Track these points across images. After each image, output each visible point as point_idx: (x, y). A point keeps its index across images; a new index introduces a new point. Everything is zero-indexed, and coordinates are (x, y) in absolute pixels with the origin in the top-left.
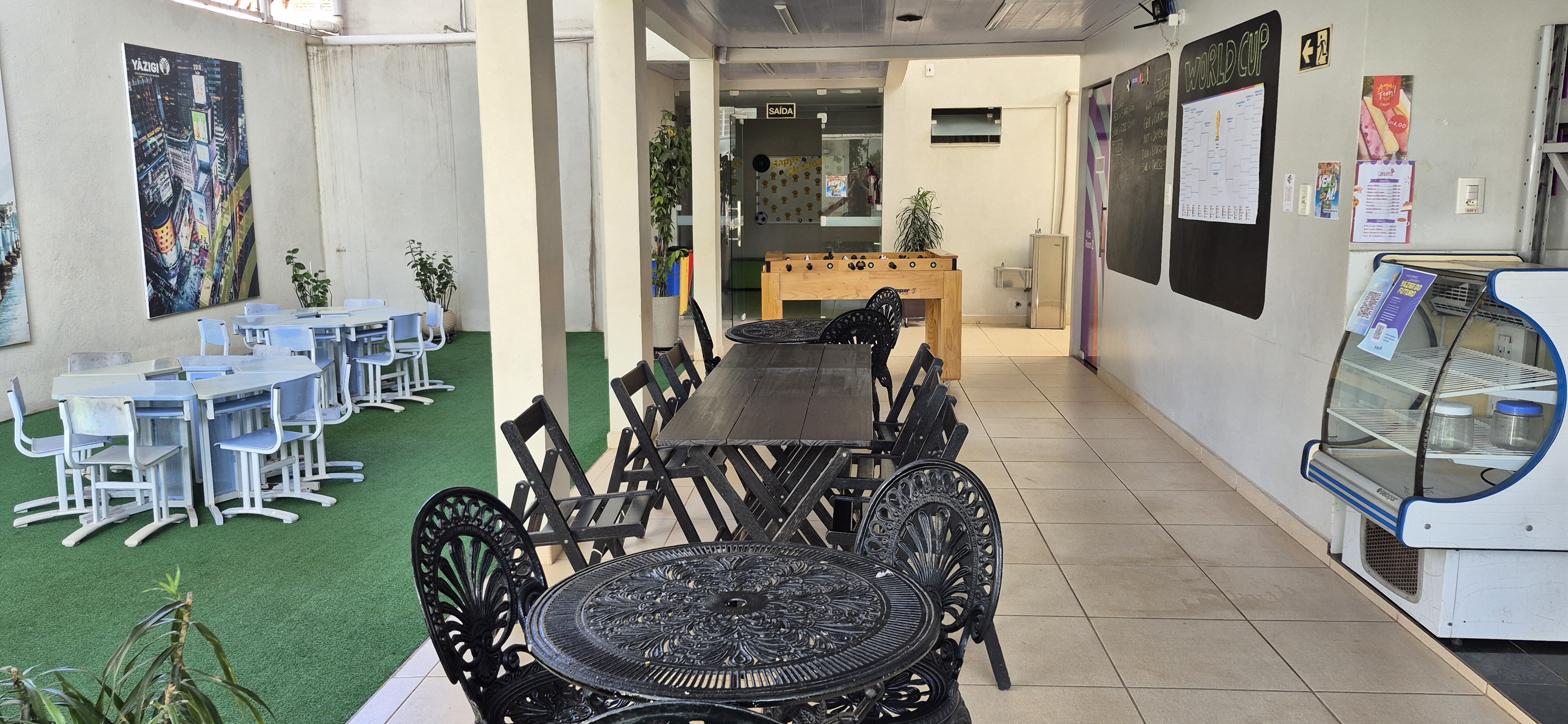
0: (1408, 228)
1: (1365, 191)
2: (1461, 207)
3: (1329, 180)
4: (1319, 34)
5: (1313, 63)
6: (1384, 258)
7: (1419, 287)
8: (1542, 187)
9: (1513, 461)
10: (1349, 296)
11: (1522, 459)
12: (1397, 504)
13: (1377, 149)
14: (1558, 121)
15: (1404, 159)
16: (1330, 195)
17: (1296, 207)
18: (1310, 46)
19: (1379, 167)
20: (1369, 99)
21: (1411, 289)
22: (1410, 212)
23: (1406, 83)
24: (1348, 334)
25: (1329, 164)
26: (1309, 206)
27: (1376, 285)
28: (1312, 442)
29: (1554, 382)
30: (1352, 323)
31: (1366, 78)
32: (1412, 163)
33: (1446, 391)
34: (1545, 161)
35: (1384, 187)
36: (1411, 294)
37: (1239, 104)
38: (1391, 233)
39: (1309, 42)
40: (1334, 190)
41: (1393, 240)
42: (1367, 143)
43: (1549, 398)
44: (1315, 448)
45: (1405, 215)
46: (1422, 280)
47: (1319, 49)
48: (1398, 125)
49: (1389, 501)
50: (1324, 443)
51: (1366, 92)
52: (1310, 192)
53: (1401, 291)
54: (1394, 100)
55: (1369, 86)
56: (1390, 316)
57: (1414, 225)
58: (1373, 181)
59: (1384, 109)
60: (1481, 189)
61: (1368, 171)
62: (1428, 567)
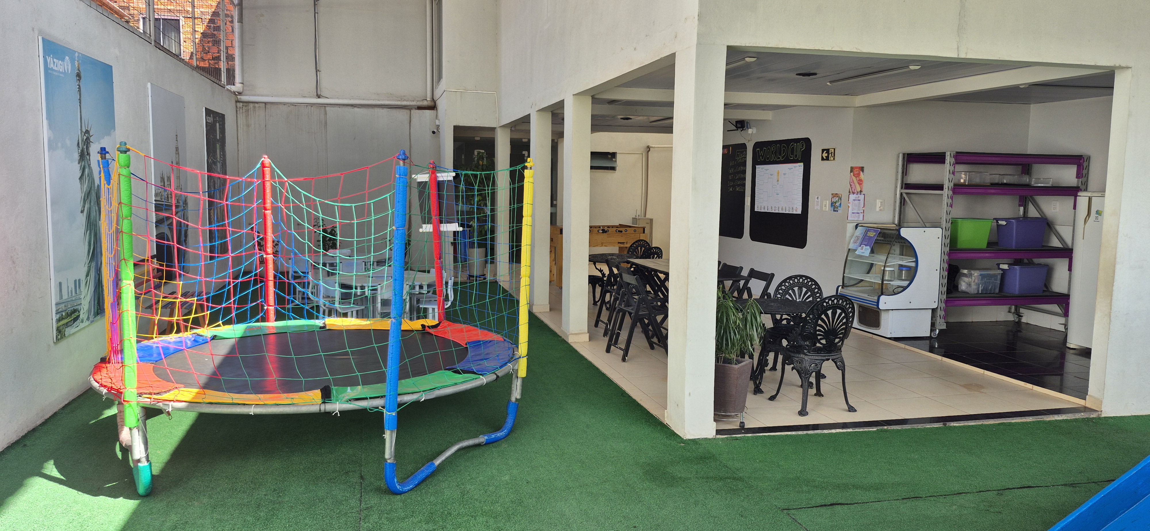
0: (863, 215)
1: (851, 203)
2: (878, 209)
3: (837, 199)
4: (830, 150)
5: (827, 159)
6: (859, 225)
7: (874, 234)
8: (901, 203)
9: (905, 283)
10: (847, 237)
11: (907, 283)
12: (876, 298)
13: (855, 190)
14: (904, 183)
15: (862, 193)
16: (838, 204)
17: (821, 207)
18: (826, 153)
19: (855, 195)
20: (852, 174)
21: (871, 234)
22: (864, 210)
23: (862, 169)
24: (849, 249)
25: (837, 194)
26: (827, 207)
27: (858, 233)
28: (839, 286)
29: (914, 260)
30: (851, 246)
31: (851, 167)
32: (864, 194)
33: (888, 263)
34: (901, 194)
35: (857, 202)
36: (872, 236)
37: (790, 169)
38: (859, 217)
39: (825, 152)
40: (839, 203)
41: (859, 219)
42: (851, 188)
43: (913, 264)
44: (840, 288)
45: (862, 211)
46: (875, 231)
47: (830, 155)
48: (860, 182)
49: (873, 298)
50: (843, 286)
51: (851, 171)
52: (828, 203)
53: (868, 235)
54: (859, 175)
55: (852, 169)
56: (866, 243)
57: (865, 214)
58: (853, 200)
59: (856, 177)
60: (883, 203)
61: (852, 197)
62: (884, 317)
